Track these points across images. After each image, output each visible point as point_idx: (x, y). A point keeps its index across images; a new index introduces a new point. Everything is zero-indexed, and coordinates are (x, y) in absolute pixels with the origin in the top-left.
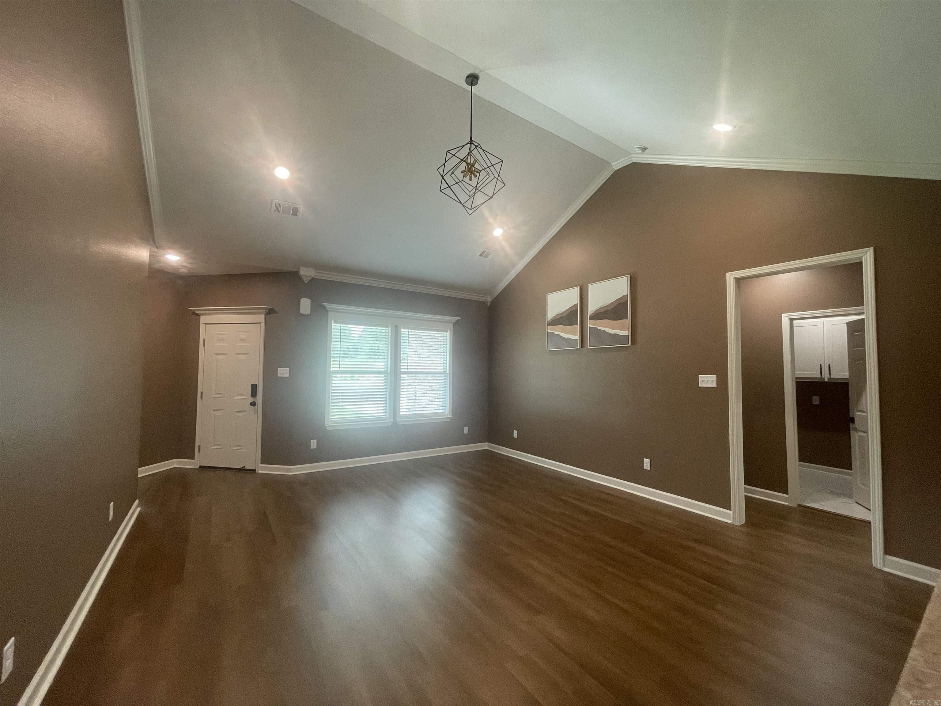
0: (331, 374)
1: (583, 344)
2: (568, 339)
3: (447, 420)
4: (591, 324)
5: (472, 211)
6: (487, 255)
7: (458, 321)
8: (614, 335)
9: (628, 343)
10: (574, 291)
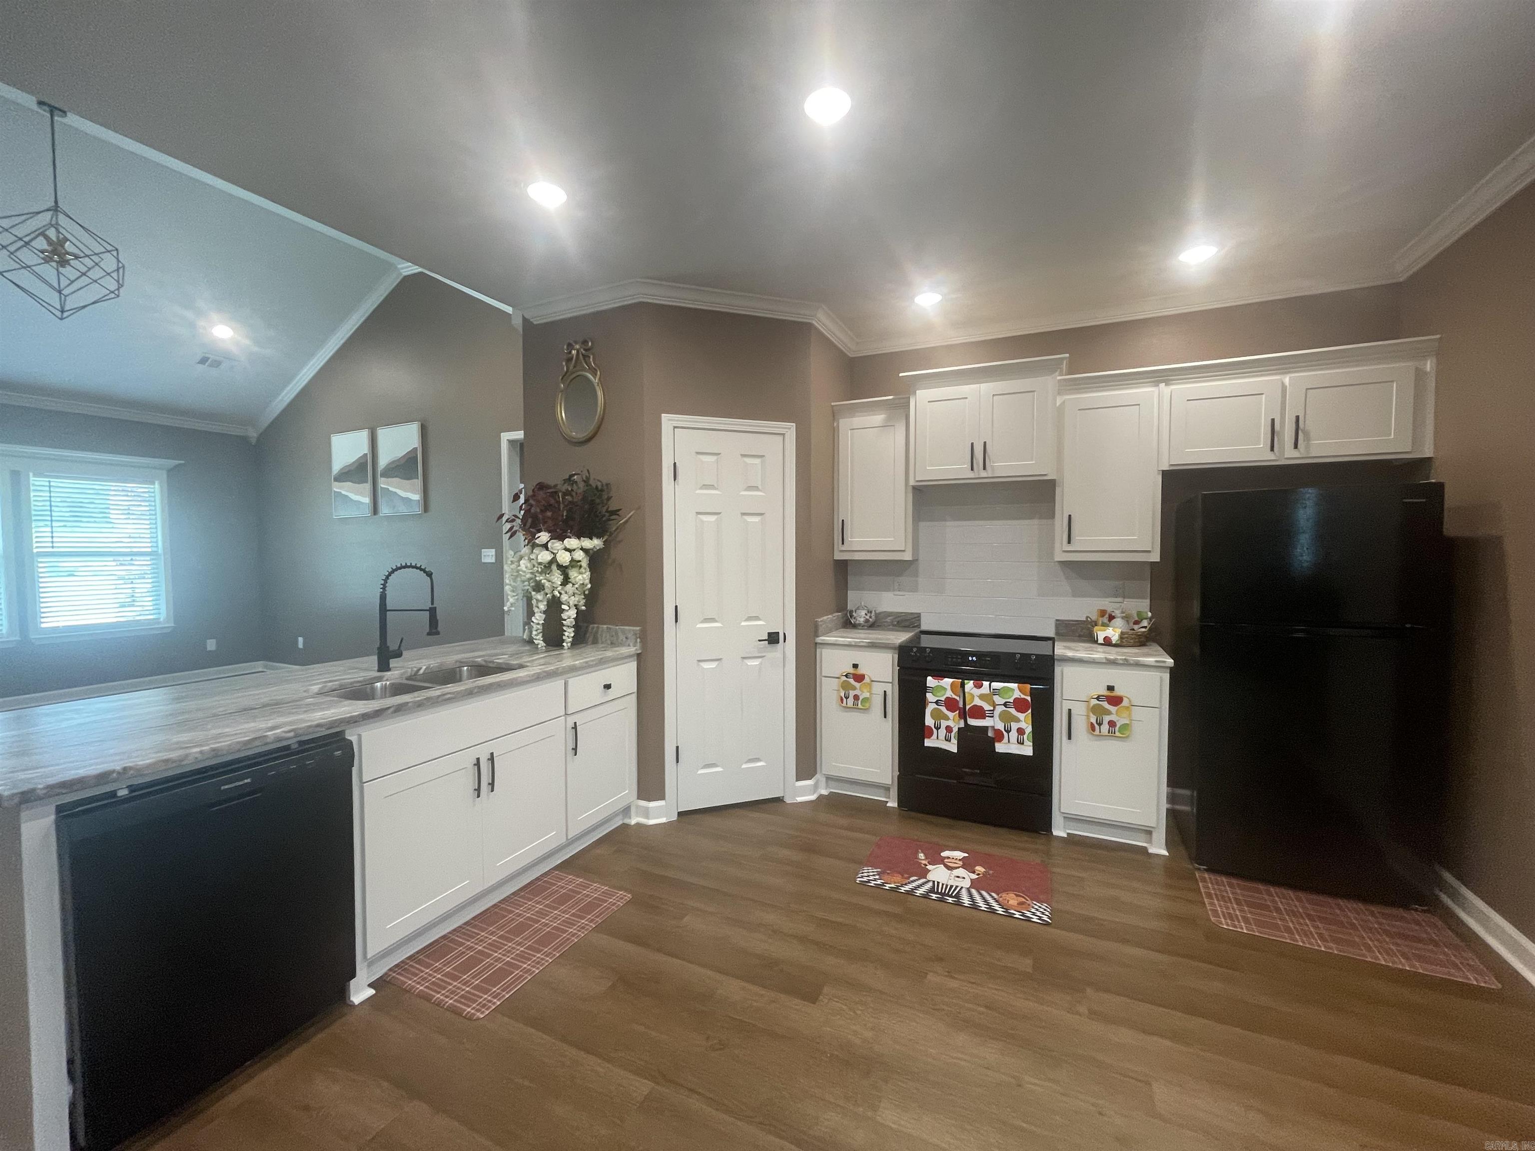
1: (375, 511)
2: (359, 502)
3: (165, 631)
4: (383, 483)
5: (65, 314)
6: (217, 364)
7: (176, 466)
8: (407, 500)
9: (418, 510)
10: (364, 435)
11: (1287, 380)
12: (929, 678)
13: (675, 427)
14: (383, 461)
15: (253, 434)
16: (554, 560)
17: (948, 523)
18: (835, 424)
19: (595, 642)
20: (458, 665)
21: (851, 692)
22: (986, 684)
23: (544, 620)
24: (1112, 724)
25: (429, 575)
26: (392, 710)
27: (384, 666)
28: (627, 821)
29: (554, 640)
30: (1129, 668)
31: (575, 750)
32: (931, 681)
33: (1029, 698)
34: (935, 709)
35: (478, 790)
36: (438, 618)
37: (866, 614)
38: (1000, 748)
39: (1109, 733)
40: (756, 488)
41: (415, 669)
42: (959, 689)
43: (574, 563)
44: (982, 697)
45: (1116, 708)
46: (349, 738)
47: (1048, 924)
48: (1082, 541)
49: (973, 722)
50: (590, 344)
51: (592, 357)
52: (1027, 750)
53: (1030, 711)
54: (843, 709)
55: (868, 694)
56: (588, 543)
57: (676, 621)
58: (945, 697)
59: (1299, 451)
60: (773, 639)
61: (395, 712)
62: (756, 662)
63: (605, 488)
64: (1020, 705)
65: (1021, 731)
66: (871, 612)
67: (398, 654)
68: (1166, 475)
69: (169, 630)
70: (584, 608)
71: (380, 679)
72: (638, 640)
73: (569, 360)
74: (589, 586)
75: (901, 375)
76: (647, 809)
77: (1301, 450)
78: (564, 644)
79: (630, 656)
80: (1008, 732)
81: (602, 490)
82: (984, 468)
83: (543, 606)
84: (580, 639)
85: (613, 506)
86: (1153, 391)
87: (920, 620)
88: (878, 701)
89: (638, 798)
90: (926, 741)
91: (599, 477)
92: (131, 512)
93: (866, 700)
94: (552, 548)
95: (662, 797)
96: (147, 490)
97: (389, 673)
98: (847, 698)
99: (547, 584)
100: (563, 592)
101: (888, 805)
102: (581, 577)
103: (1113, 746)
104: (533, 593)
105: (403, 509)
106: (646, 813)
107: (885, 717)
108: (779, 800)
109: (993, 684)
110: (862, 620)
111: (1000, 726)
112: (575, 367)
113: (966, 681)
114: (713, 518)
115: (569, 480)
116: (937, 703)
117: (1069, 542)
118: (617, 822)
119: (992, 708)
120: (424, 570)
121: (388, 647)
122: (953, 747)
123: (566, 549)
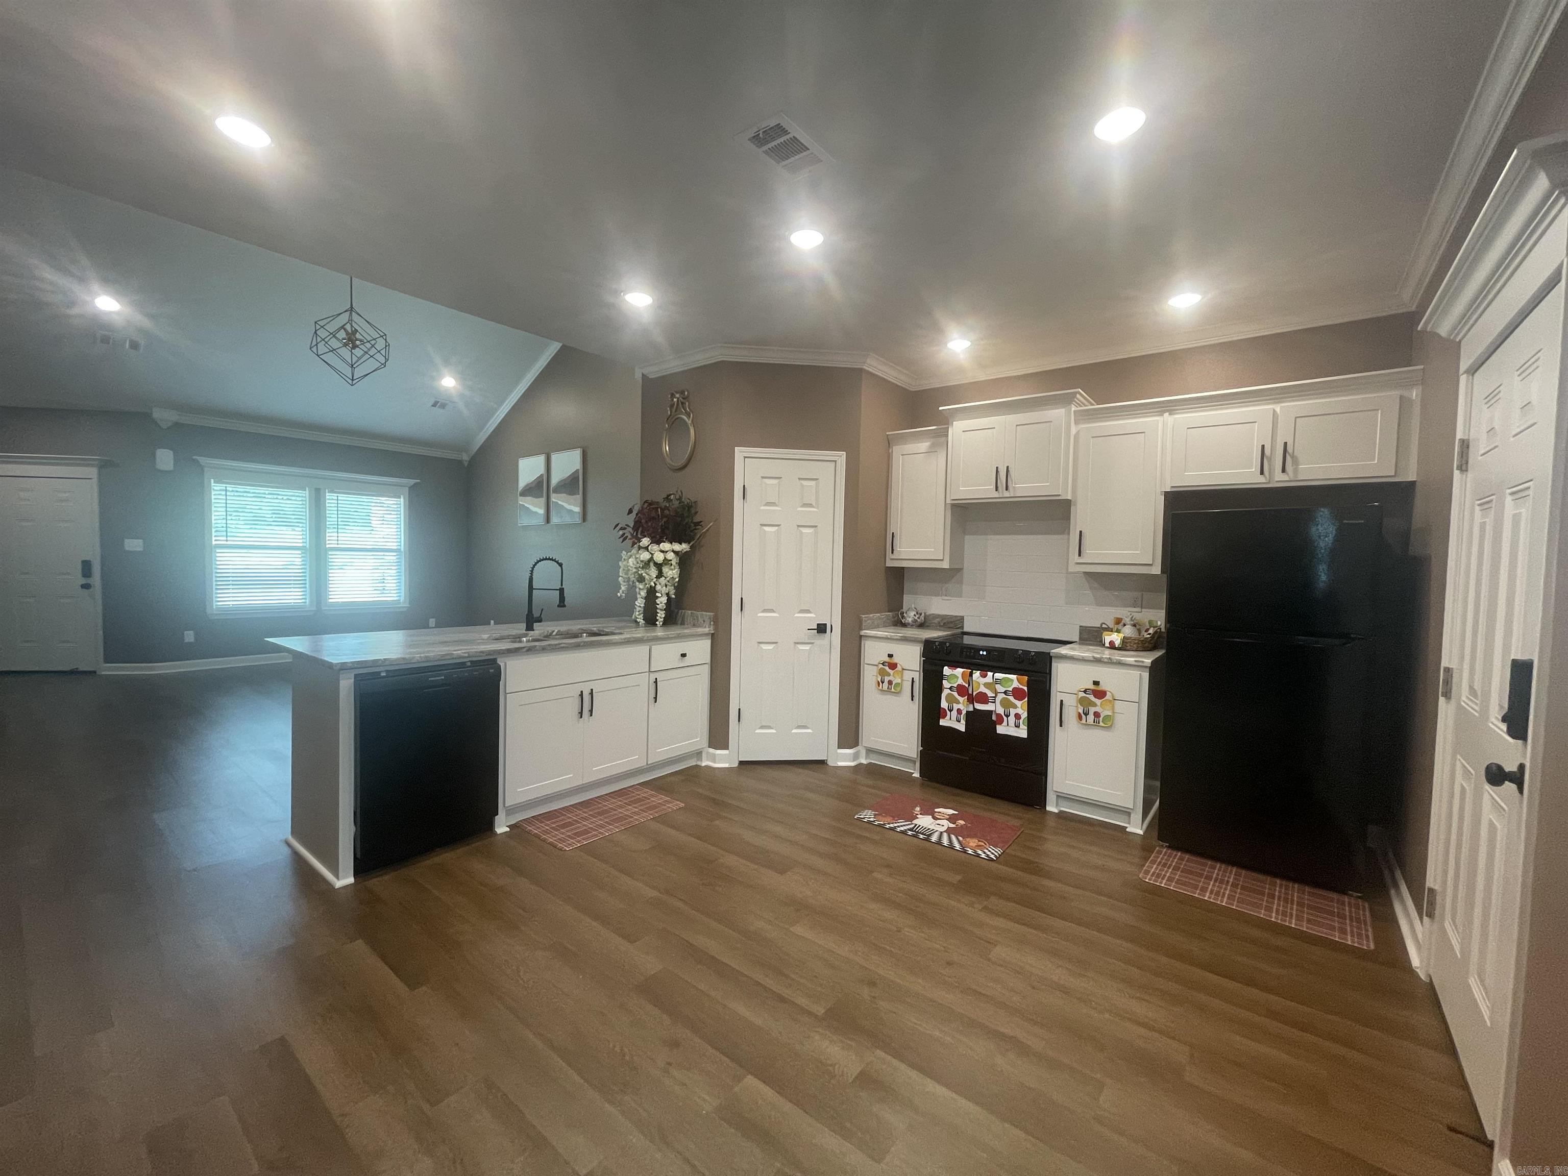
0: (213, 550)
1: (548, 520)
2: (536, 513)
3: (401, 610)
4: (554, 498)
5: (354, 382)
6: (443, 406)
7: (415, 484)
8: (570, 511)
9: (578, 520)
10: (541, 459)
11: (1278, 408)
12: (946, 668)
13: (745, 457)
14: (554, 481)
15: (465, 458)
16: (651, 559)
17: (989, 537)
18: (890, 451)
19: (683, 623)
20: (580, 631)
21: (886, 677)
22: (990, 674)
23: (645, 604)
24: (1097, 715)
25: (561, 565)
26: (525, 649)
27: (530, 628)
28: (699, 763)
29: (650, 620)
30: (1113, 666)
31: (656, 698)
32: (947, 670)
33: (1026, 688)
34: (949, 694)
35: (581, 713)
36: (565, 595)
37: (915, 615)
38: (1001, 730)
39: (1094, 722)
40: (810, 505)
41: (550, 631)
42: (968, 678)
43: (666, 562)
44: (987, 685)
45: (1101, 701)
46: (500, 663)
47: (992, 860)
48: (1090, 554)
49: (979, 707)
50: (686, 393)
51: (687, 403)
52: (1023, 733)
53: (1026, 699)
54: (879, 691)
55: (900, 680)
56: (677, 547)
57: (742, 610)
58: (957, 684)
59: (1288, 474)
60: (821, 629)
61: (528, 651)
62: (807, 647)
63: (693, 504)
64: (1017, 694)
65: (1018, 716)
66: (921, 614)
67: (539, 620)
68: (1167, 494)
69: (405, 610)
70: (673, 596)
71: (525, 635)
72: (712, 623)
73: (672, 406)
74: (677, 580)
75: (940, 408)
76: (714, 755)
77: (1289, 473)
78: (657, 623)
79: (707, 635)
80: (1007, 716)
81: (692, 506)
82: (1007, 489)
83: (643, 593)
84: (667, 622)
85: (697, 519)
86: (1158, 420)
87: (963, 622)
88: (907, 686)
89: (709, 747)
90: (941, 720)
91: (689, 495)
92: (385, 519)
93: (897, 684)
94: (651, 549)
95: (726, 747)
96: (395, 502)
97: (532, 632)
98: (883, 683)
99: (647, 577)
100: (657, 583)
101: (913, 775)
102: (672, 572)
103: (1097, 733)
104: (637, 583)
105: (568, 519)
106: (713, 758)
107: (912, 700)
108: (822, 762)
109: (996, 675)
110: (910, 620)
111: (1000, 711)
112: (676, 411)
113: (974, 671)
114: (774, 529)
115: (667, 498)
116: (950, 689)
117: (1080, 555)
118: (692, 763)
119: (994, 695)
120: (557, 562)
121: (533, 615)
122: (961, 727)
123: (662, 552)
